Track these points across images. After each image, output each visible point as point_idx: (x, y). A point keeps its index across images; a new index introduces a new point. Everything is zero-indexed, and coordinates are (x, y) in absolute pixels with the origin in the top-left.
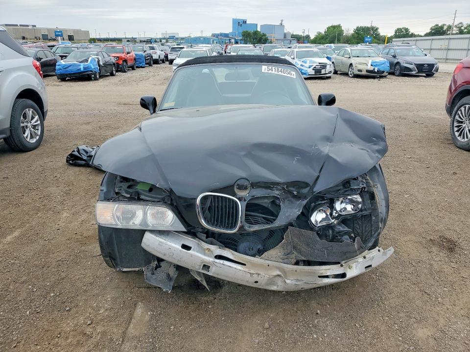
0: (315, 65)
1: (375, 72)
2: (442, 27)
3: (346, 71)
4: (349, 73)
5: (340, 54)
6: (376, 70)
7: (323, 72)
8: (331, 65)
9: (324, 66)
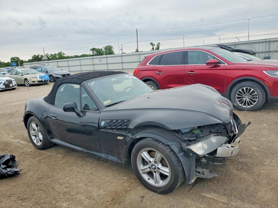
0: (4, 82)
1: (42, 82)
2: (38, 56)
3: (23, 83)
4: (26, 84)
5: (13, 74)
6: (43, 80)
7: (11, 85)
8: (14, 81)
9: (10, 82)
